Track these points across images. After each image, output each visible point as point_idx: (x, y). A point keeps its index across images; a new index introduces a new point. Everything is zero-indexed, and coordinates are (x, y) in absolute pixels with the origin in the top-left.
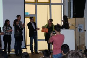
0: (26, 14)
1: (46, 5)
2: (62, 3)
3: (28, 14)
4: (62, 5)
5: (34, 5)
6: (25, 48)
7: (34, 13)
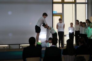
0: (54, 13)
1: (72, 4)
2: (86, 2)
3: (56, 13)
4: (86, 5)
5: (61, 5)
7: (61, 12)
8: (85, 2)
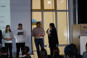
0: (33, 21)
2: (68, 9)
4: (68, 12)
6: (32, 53)
8: (66, 9)
